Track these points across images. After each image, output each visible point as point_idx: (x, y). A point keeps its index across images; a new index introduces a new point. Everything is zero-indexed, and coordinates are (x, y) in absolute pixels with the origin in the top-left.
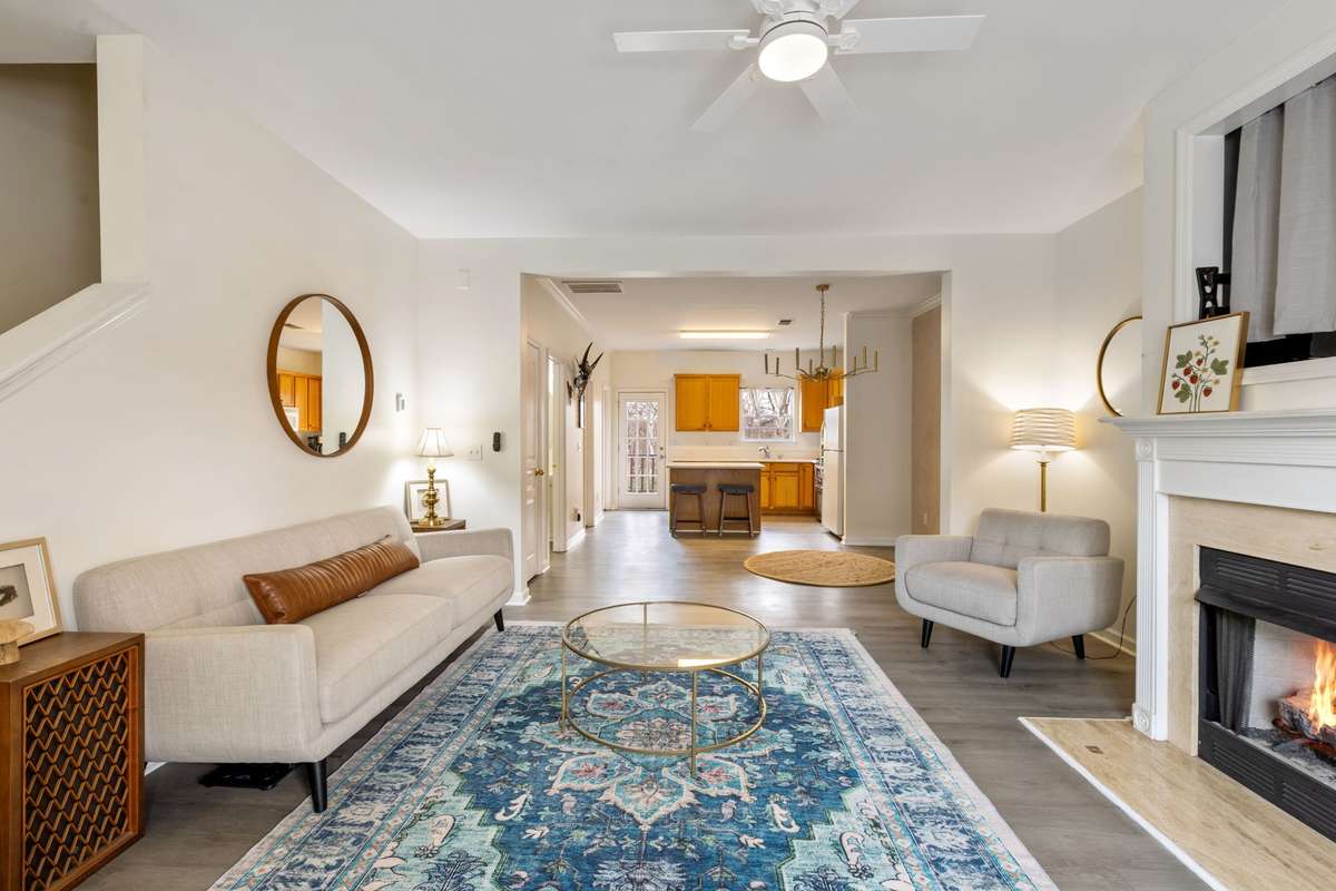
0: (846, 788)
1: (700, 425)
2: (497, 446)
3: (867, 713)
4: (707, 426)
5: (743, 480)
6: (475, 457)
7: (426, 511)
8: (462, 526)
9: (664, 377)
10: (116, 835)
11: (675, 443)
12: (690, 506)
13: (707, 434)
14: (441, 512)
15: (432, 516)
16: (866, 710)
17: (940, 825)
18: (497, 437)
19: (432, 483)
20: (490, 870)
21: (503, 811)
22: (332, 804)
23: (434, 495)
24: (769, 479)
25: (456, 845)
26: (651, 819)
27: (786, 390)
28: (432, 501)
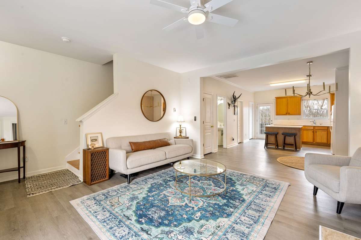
0: (223, 217)
1: (285, 113)
2: (195, 120)
3: (260, 205)
4: (287, 114)
5: (293, 132)
6: (191, 122)
7: (179, 134)
8: (188, 138)
9: (272, 98)
10: (105, 178)
11: (276, 119)
12: (272, 139)
13: (288, 116)
14: (183, 135)
15: (181, 135)
16: (260, 204)
17: (237, 235)
18: (195, 117)
19: (180, 128)
20: (138, 201)
21: (150, 193)
22: (131, 183)
23: (181, 131)
24: (313, 132)
25: (138, 195)
26: (171, 204)
27: (324, 100)
28: (181, 132)
